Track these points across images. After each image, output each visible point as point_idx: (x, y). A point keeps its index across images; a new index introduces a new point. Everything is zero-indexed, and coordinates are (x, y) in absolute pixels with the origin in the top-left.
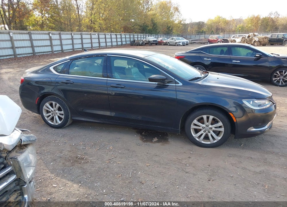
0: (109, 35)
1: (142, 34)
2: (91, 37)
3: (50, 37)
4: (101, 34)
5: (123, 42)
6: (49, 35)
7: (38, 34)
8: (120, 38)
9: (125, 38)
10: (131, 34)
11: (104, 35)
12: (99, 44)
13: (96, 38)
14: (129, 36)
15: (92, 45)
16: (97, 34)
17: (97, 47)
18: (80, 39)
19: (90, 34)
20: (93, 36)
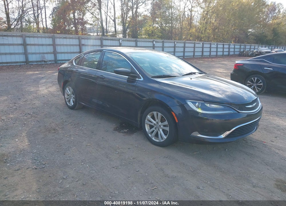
0: (216, 44)
1: (256, 45)
2: (195, 45)
3: (154, 45)
4: (205, 44)
5: (230, 52)
6: (153, 42)
7: (143, 42)
8: (228, 48)
9: (234, 48)
10: (242, 44)
11: (210, 45)
12: (202, 54)
13: (200, 47)
14: (239, 46)
15: (194, 54)
16: (201, 44)
17: (199, 56)
18: (183, 47)
19: (194, 43)
20: (197, 45)
